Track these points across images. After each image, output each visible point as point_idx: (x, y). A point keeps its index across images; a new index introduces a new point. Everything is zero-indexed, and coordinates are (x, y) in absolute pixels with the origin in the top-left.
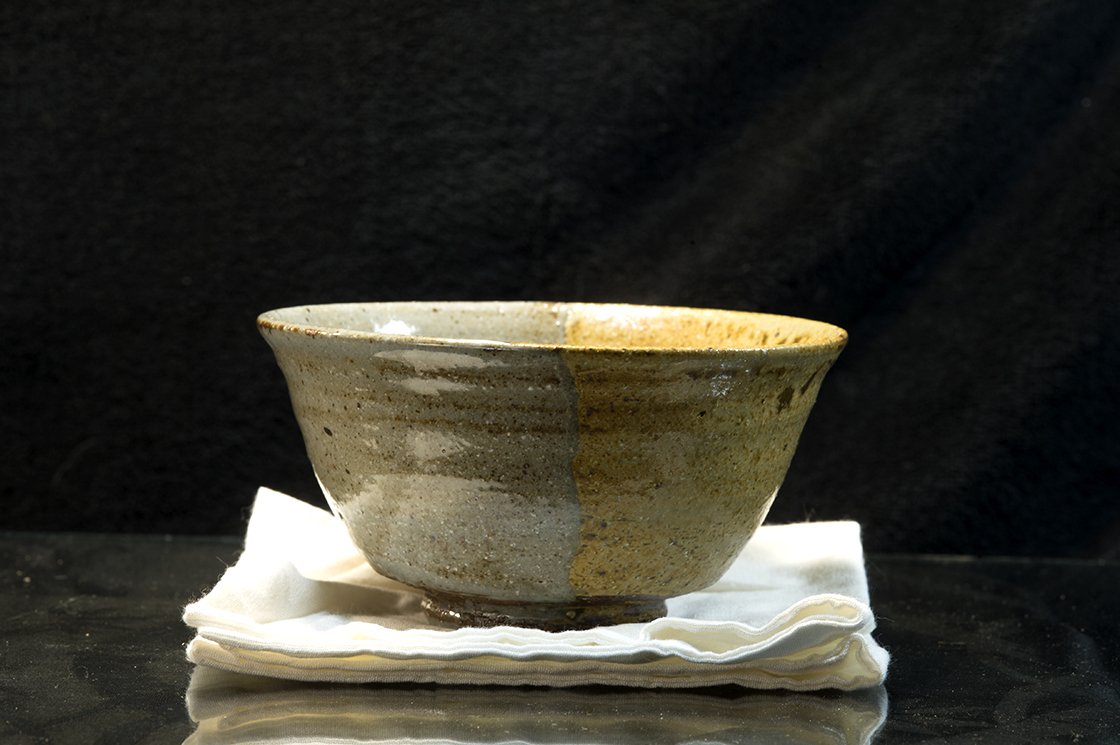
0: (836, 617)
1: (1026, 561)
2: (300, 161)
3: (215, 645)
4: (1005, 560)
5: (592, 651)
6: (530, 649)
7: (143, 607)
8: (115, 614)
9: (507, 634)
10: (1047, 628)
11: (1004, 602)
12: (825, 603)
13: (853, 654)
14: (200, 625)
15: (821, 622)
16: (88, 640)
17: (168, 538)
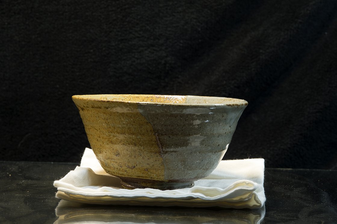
0: (246, 187)
1: (308, 170)
3: (63, 193)
5: (174, 196)
6: (156, 195)
7: (45, 183)
8: (36, 185)
9: (149, 191)
10: (314, 190)
11: (301, 182)
12: (243, 182)
13: (253, 198)
14: (58, 187)
15: (242, 188)
16: (28, 193)
17: (52, 163)
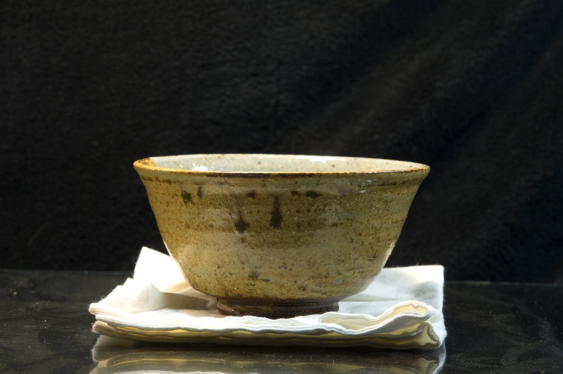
0: (415, 312)
1: (517, 284)
2: (152, 84)
3: (106, 324)
4: (506, 283)
5: (292, 328)
7: (73, 307)
8: (59, 310)
9: (250, 320)
10: (528, 318)
11: (506, 305)
12: (409, 305)
14: (97, 314)
15: (407, 315)
16: (45, 324)
17: (86, 272)
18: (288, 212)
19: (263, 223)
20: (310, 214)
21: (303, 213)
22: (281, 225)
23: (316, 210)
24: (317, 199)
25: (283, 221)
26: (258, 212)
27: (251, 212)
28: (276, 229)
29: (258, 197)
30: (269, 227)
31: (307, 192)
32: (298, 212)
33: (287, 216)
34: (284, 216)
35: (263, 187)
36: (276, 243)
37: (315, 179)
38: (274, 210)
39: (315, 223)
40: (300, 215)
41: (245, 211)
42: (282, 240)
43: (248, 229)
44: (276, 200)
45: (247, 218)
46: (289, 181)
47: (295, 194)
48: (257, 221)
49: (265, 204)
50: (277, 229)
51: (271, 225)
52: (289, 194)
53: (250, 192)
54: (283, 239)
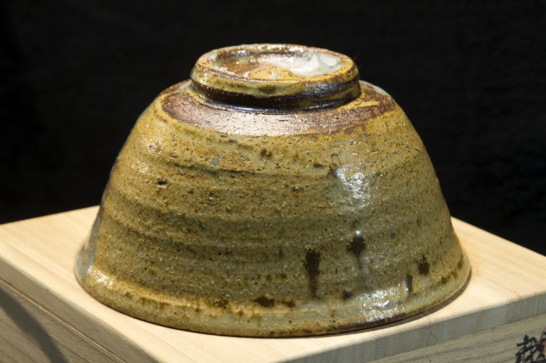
18: (297, 275)
19: (329, 257)
20: (266, 273)
21: (276, 275)
22: (305, 255)
23: (259, 277)
24: (258, 296)
25: (303, 261)
26: (336, 271)
27: (346, 270)
28: (312, 249)
29: (338, 294)
30: (321, 251)
31: (273, 306)
32: (284, 276)
33: (298, 269)
34: (302, 269)
35: (334, 311)
36: (310, 227)
37: (265, 328)
38: (316, 277)
39: (258, 259)
40: (280, 270)
41: (354, 272)
42: (302, 232)
43: (349, 244)
44: (315, 293)
45: (349, 260)
46: (300, 324)
47: (290, 303)
48: (337, 258)
49: (329, 285)
50: (310, 250)
51: (319, 255)
52: (298, 303)
53: (349, 300)
54: (302, 234)
